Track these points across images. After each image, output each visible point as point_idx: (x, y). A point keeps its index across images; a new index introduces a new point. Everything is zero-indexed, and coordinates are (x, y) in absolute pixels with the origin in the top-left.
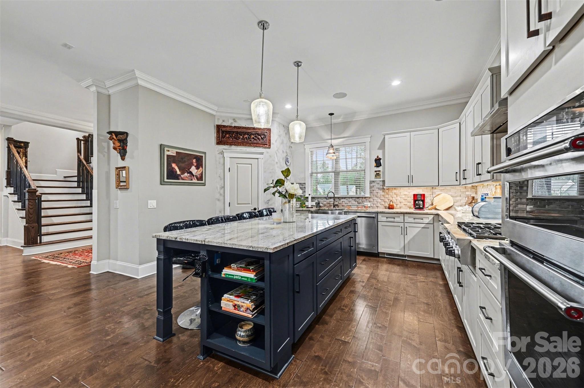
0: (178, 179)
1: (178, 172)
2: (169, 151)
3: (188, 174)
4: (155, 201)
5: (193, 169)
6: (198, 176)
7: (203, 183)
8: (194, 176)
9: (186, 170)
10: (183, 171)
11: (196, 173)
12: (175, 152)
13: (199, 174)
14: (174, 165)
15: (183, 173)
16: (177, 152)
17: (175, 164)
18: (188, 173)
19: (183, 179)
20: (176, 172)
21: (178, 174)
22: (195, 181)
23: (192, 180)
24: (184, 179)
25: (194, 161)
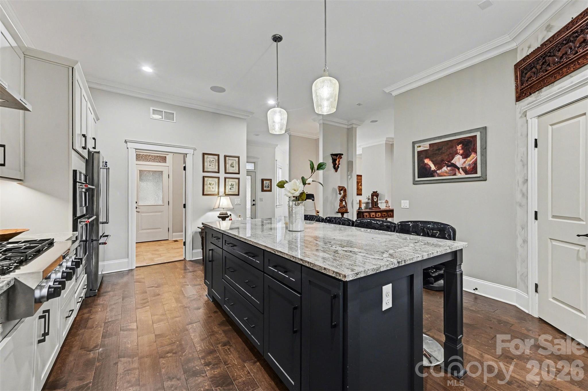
0: (433, 176)
1: (433, 168)
2: (420, 146)
3: (449, 168)
4: (408, 201)
5: (458, 160)
6: (467, 167)
7: (479, 177)
8: (458, 169)
9: (446, 163)
10: (439, 165)
11: (462, 165)
12: (428, 145)
13: (469, 165)
14: (427, 161)
15: (440, 168)
16: (430, 145)
17: (428, 159)
18: (448, 166)
19: (439, 175)
20: (431, 168)
21: (433, 171)
22: (461, 175)
23: (455, 174)
24: (442, 174)
25: (459, 147)
